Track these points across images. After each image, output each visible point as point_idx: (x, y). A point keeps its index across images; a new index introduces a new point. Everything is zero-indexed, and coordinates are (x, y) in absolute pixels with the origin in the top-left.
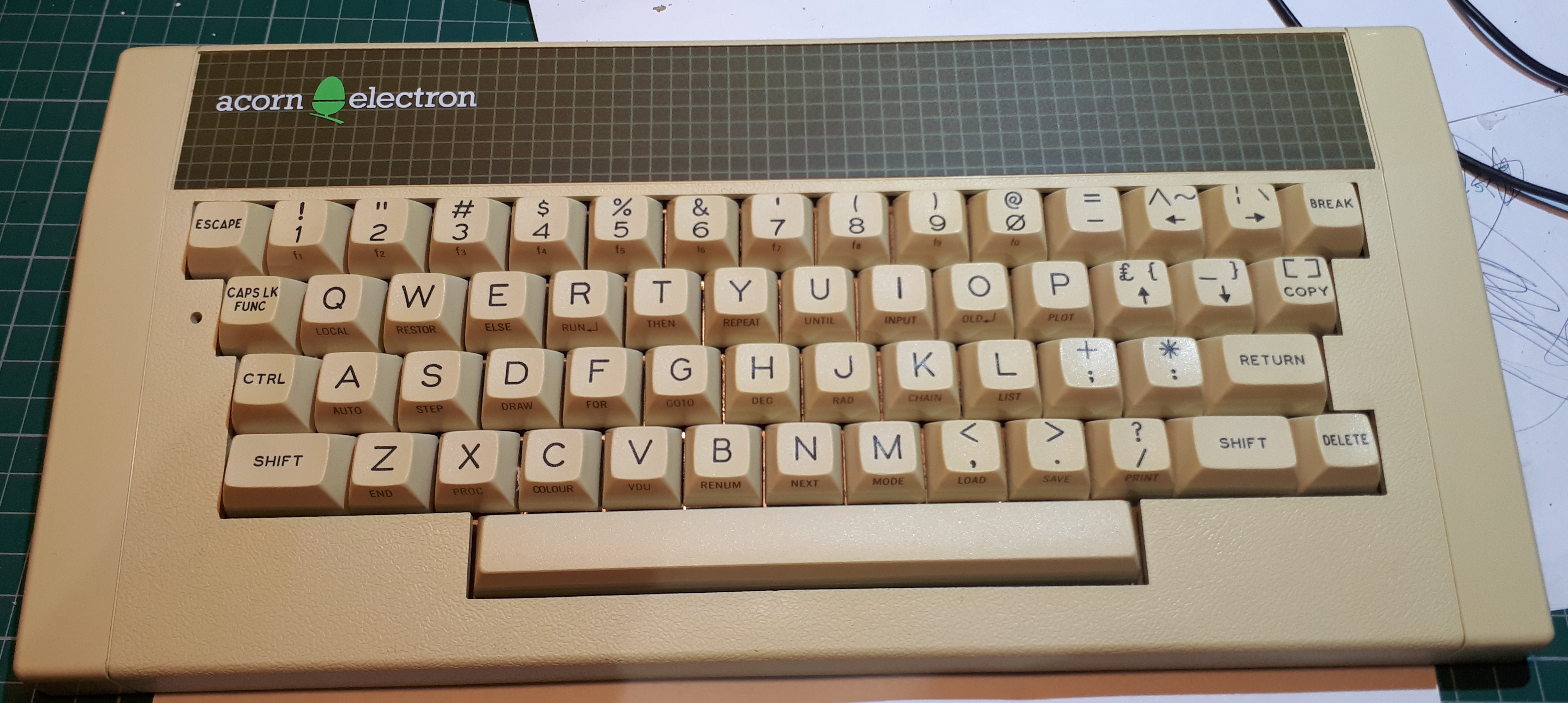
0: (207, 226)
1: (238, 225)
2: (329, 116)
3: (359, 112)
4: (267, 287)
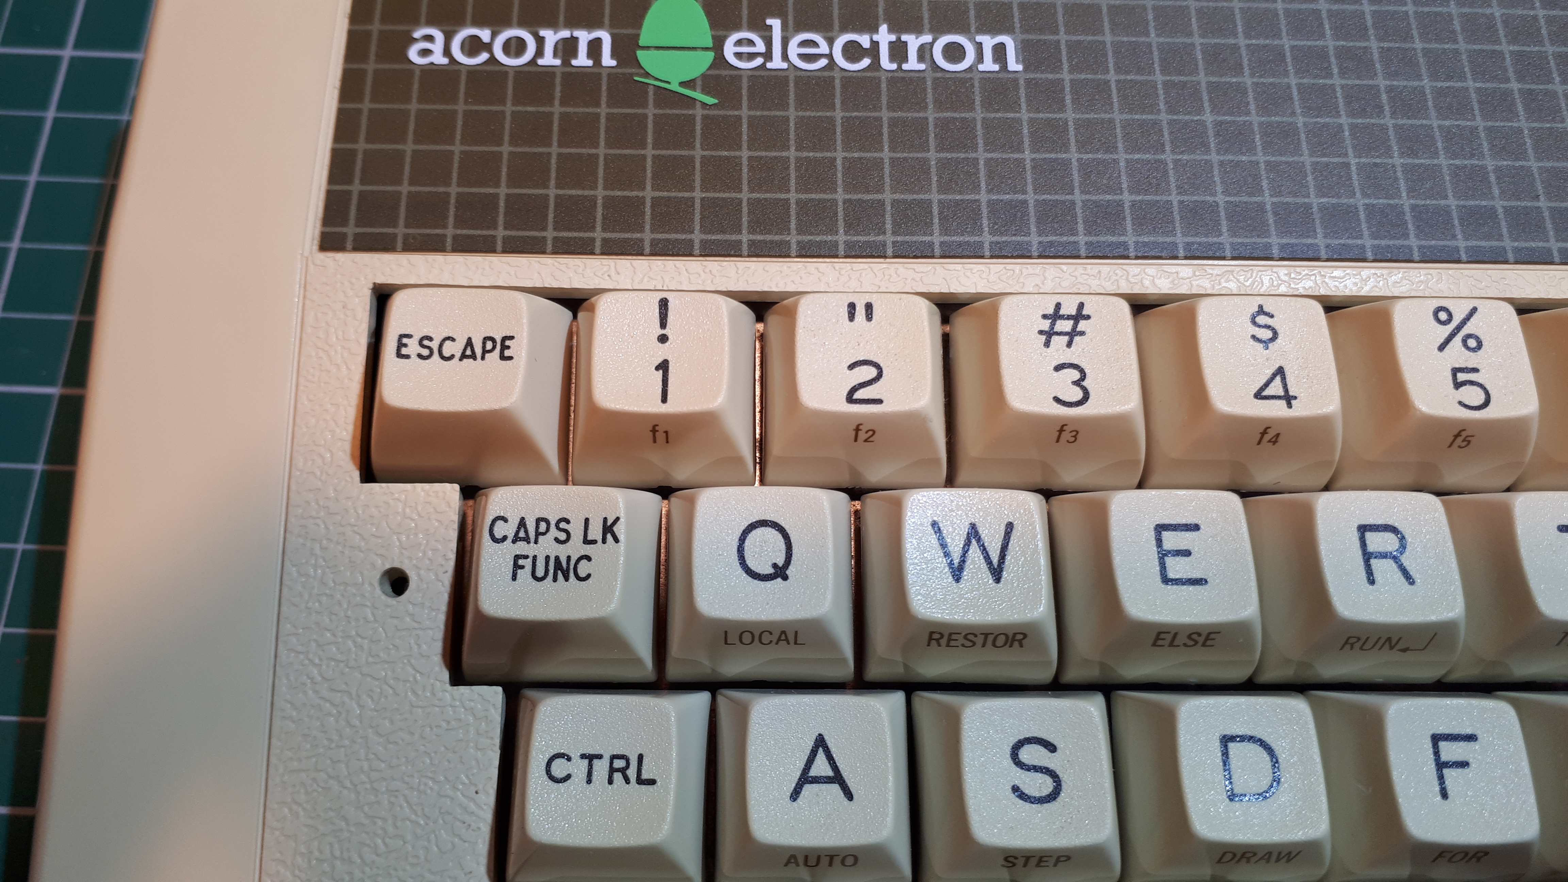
0: (425, 352)
1: (507, 353)
2: (683, 84)
3: (750, 78)
4: (590, 516)
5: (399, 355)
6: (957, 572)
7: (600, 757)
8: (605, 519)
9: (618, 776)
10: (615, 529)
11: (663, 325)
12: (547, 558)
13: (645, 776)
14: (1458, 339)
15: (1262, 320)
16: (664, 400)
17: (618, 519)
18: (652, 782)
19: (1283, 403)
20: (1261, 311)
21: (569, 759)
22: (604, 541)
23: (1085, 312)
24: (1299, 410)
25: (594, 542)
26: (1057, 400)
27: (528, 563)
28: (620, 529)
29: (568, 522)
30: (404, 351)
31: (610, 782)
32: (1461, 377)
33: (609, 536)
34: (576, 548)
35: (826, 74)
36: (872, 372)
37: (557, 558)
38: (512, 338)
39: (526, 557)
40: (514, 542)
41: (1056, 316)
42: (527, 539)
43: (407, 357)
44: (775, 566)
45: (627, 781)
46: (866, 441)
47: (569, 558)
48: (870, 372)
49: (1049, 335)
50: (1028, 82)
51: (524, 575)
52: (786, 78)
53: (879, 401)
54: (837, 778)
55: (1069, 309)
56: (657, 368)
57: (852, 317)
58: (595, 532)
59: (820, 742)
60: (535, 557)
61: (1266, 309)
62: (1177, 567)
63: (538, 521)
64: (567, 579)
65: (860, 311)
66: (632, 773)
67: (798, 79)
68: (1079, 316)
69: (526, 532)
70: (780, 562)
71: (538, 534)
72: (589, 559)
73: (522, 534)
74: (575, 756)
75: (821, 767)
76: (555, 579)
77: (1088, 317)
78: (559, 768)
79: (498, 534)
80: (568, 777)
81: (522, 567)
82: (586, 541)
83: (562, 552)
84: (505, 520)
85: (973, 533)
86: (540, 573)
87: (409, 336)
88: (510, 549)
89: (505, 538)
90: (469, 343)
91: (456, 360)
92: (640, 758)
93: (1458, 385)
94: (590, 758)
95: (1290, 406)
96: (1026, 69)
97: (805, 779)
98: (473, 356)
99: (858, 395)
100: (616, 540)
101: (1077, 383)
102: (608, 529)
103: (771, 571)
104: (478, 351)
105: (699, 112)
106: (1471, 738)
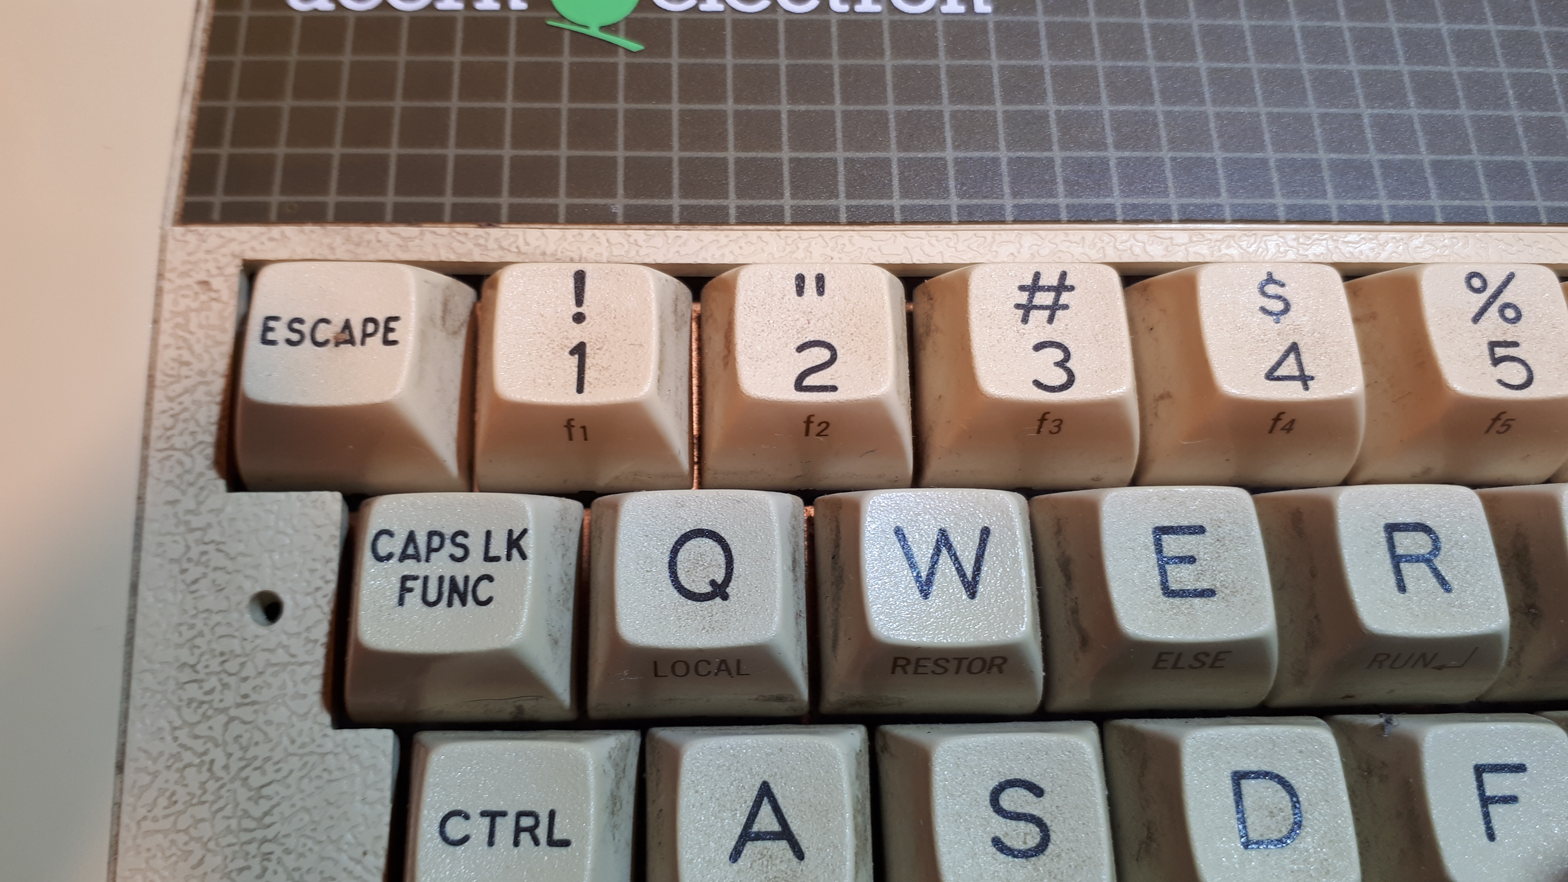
0: (295, 337)
1: (391, 337)
2: (605, 28)
3: (682, 21)
4: (492, 529)
5: (265, 341)
6: (925, 587)
7: (503, 814)
8: (510, 532)
9: (525, 837)
10: (522, 543)
11: (579, 302)
12: (441, 579)
13: (558, 835)
14: (1494, 309)
15: (1271, 289)
16: (580, 389)
17: (525, 532)
18: (565, 843)
19: (1298, 384)
20: (1270, 279)
21: (467, 817)
22: (509, 557)
23: (1068, 283)
24: (1318, 392)
25: (496, 559)
26: (1038, 384)
27: (417, 585)
28: (528, 544)
29: (465, 535)
30: (270, 336)
31: (516, 843)
32: (1500, 352)
33: (515, 552)
34: (475, 566)
35: (767, 16)
36: (825, 354)
37: (453, 580)
38: (396, 319)
39: (415, 578)
40: (401, 560)
41: (1034, 288)
42: (416, 557)
43: (273, 343)
44: (713, 583)
45: (536, 842)
46: (818, 435)
47: (467, 578)
48: (821, 355)
49: (1027, 309)
50: (998, 25)
51: (413, 599)
52: (722, 21)
53: (834, 388)
54: (786, 834)
55: (1050, 279)
56: (572, 353)
57: (800, 291)
58: (499, 547)
59: (765, 791)
60: (426, 579)
61: (1276, 277)
62: (1180, 576)
63: (431, 534)
64: (464, 603)
65: (810, 285)
66: (542, 833)
67: (735, 23)
68: (1062, 287)
69: (416, 548)
70: (720, 578)
71: (430, 550)
72: (490, 578)
73: (411, 551)
74: (474, 813)
75: (766, 821)
76: (450, 604)
77: (1072, 288)
78: (455, 828)
79: (383, 551)
80: (466, 839)
81: (411, 590)
82: (488, 558)
83: (459, 571)
84: (390, 533)
85: (943, 541)
86: (432, 596)
87: (275, 318)
88: (396, 569)
89: (390, 556)
90: (347, 326)
91: (331, 345)
92: (552, 815)
93: (1497, 361)
94: (493, 816)
95: (1306, 388)
96: (996, 10)
97: (747, 836)
98: (351, 341)
99: (808, 381)
100: (524, 556)
101: (1061, 364)
102: (514, 543)
103: (709, 589)
104: (358, 334)
105: (621, 60)
106: (1520, 768)
